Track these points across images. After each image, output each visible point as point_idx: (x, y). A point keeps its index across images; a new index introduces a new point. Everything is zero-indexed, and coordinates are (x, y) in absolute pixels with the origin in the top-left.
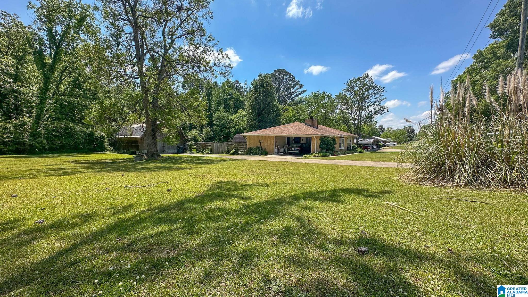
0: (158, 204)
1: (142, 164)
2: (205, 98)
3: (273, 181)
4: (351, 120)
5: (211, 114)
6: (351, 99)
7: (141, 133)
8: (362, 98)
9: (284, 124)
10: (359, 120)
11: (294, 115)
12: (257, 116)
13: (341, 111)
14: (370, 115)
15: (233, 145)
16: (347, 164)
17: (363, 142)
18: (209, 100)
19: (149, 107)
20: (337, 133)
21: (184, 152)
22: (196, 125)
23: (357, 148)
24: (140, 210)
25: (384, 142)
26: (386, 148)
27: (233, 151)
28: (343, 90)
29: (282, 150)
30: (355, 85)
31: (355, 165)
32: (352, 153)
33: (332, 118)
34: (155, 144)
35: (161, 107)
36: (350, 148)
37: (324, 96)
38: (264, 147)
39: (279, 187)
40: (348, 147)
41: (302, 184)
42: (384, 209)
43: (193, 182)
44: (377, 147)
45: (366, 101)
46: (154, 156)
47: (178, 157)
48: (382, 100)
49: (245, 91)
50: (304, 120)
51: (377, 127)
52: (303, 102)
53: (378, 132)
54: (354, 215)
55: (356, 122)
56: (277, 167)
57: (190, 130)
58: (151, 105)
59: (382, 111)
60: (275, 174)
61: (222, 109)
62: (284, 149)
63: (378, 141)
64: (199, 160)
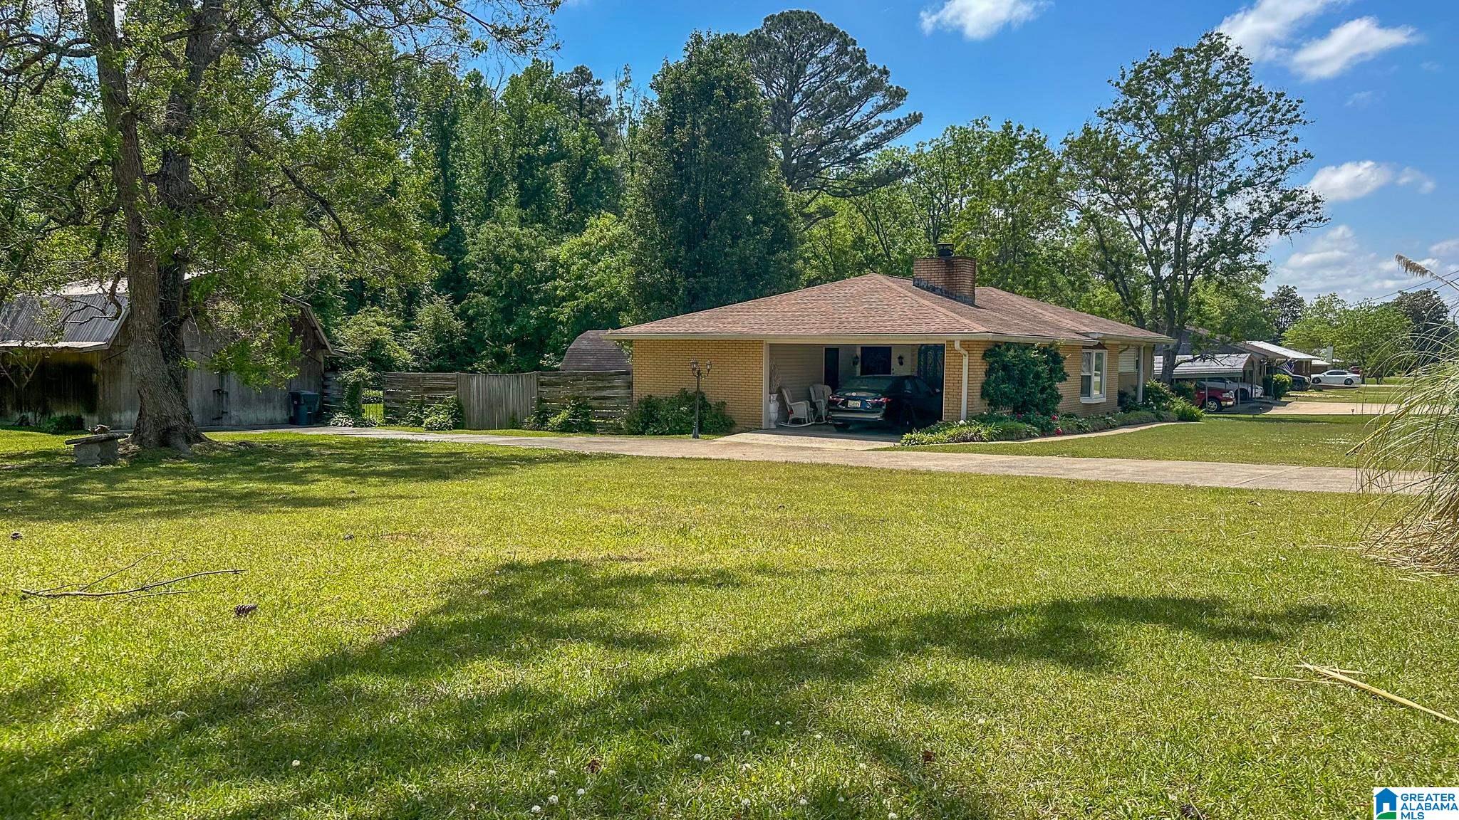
0: (189, 681)
1: (110, 480)
2: (422, 153)
3: (753, 559)
4: (1138, 260)
5: (457, 233)
6: (1138, 157)
7: (105, 328)
8: (1192, 156)
9: (811, 283)
10: (1180, 261)
11: (862, 239)
12: (681, 243)
13: (1090, 218)
14: (1229, 238)
15: (565, 383)
16: (1119, 478)
17: (1200, 366)
18: (444, 165)
19: (142, 199)
20: (1068, 323)
21: (320, 418)
22: (383, 290)
23: (1165, 398)
24: (96, 708)
25: (1298, 366)
26: (1310, 399)
27: (564, 415)
28: (1102, 114)
29: (801, 409)
30: (1159, 91)
31: (1157, 480)
32: (1141, 423)
33: (1045, 252)
34: (177, 382)
35: (205, 200)
36: (1135, 399)
37: (1005, 147)
38: (713, 398)
39: (783, 591)
40: (1122, 395)
41: (898, 577)
42: (1292, 700)
43: (365, 570)
44: (1266, 393)
45: (1213, 169)
46: (172, 440)
47: (292, 444)
48: (1291, 162)
49: (622, 120)
50: (909, 261)
51: (1264, 297)
52: (906, 172)
53: (1272, 319)
54: (1146, 731)
55: (1166, 271)
56: (777, 491)
57: (351, 311)
58: (153, 188)
59: (1291, 216)
60: (768, 523)
61: (508, 209)
62: (813, 405)
63: (1269, 365)
64: (395, 458)
